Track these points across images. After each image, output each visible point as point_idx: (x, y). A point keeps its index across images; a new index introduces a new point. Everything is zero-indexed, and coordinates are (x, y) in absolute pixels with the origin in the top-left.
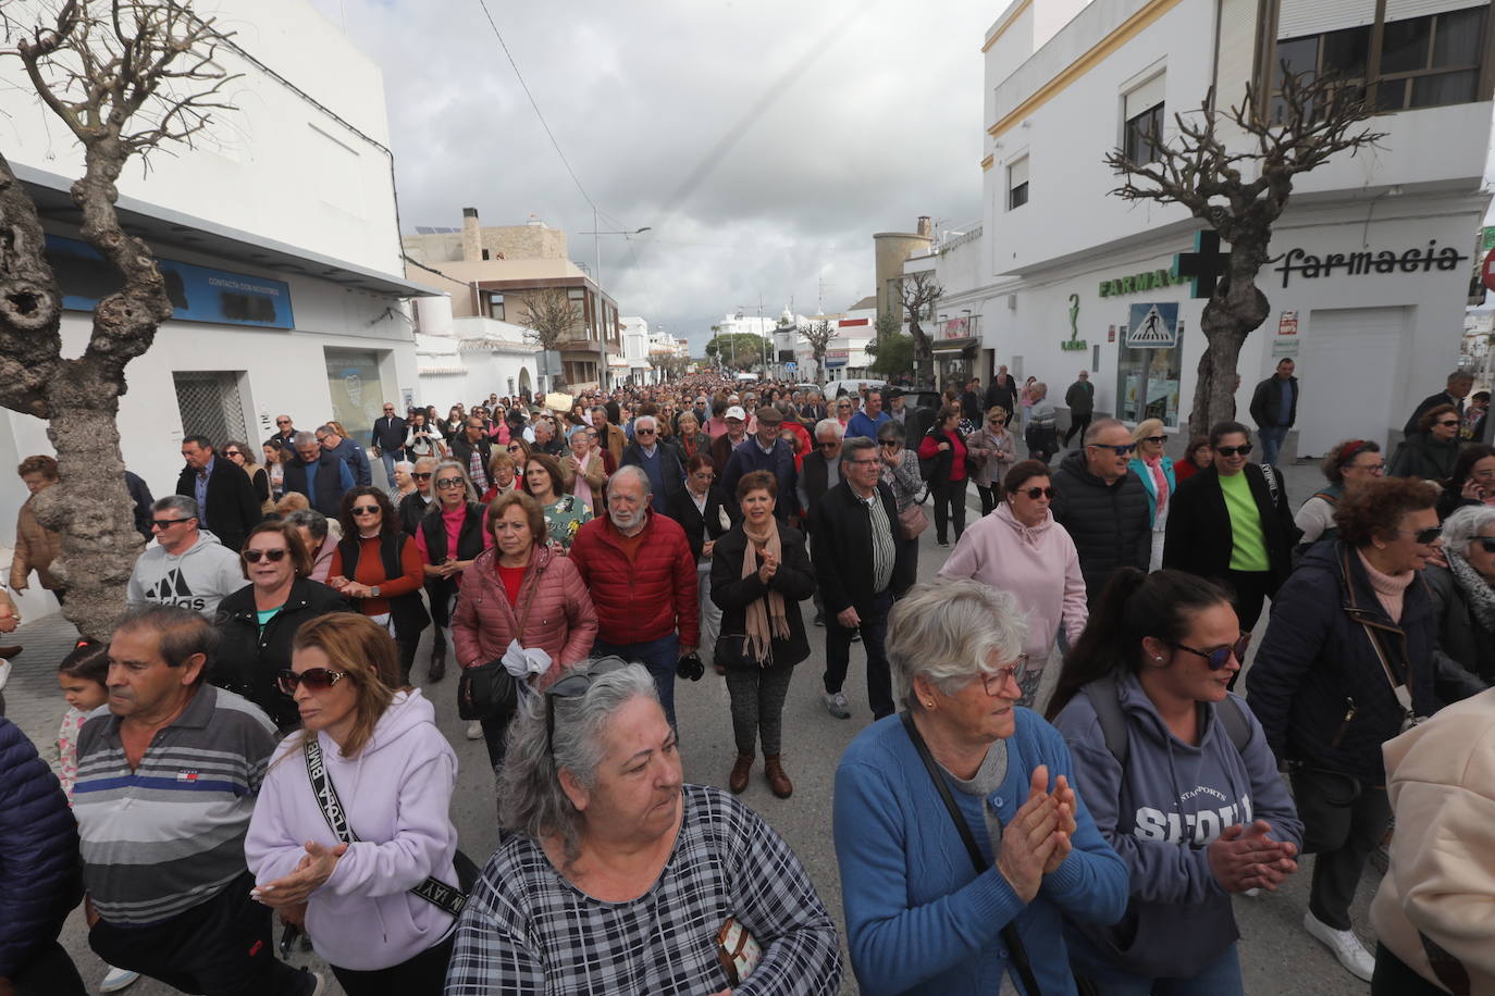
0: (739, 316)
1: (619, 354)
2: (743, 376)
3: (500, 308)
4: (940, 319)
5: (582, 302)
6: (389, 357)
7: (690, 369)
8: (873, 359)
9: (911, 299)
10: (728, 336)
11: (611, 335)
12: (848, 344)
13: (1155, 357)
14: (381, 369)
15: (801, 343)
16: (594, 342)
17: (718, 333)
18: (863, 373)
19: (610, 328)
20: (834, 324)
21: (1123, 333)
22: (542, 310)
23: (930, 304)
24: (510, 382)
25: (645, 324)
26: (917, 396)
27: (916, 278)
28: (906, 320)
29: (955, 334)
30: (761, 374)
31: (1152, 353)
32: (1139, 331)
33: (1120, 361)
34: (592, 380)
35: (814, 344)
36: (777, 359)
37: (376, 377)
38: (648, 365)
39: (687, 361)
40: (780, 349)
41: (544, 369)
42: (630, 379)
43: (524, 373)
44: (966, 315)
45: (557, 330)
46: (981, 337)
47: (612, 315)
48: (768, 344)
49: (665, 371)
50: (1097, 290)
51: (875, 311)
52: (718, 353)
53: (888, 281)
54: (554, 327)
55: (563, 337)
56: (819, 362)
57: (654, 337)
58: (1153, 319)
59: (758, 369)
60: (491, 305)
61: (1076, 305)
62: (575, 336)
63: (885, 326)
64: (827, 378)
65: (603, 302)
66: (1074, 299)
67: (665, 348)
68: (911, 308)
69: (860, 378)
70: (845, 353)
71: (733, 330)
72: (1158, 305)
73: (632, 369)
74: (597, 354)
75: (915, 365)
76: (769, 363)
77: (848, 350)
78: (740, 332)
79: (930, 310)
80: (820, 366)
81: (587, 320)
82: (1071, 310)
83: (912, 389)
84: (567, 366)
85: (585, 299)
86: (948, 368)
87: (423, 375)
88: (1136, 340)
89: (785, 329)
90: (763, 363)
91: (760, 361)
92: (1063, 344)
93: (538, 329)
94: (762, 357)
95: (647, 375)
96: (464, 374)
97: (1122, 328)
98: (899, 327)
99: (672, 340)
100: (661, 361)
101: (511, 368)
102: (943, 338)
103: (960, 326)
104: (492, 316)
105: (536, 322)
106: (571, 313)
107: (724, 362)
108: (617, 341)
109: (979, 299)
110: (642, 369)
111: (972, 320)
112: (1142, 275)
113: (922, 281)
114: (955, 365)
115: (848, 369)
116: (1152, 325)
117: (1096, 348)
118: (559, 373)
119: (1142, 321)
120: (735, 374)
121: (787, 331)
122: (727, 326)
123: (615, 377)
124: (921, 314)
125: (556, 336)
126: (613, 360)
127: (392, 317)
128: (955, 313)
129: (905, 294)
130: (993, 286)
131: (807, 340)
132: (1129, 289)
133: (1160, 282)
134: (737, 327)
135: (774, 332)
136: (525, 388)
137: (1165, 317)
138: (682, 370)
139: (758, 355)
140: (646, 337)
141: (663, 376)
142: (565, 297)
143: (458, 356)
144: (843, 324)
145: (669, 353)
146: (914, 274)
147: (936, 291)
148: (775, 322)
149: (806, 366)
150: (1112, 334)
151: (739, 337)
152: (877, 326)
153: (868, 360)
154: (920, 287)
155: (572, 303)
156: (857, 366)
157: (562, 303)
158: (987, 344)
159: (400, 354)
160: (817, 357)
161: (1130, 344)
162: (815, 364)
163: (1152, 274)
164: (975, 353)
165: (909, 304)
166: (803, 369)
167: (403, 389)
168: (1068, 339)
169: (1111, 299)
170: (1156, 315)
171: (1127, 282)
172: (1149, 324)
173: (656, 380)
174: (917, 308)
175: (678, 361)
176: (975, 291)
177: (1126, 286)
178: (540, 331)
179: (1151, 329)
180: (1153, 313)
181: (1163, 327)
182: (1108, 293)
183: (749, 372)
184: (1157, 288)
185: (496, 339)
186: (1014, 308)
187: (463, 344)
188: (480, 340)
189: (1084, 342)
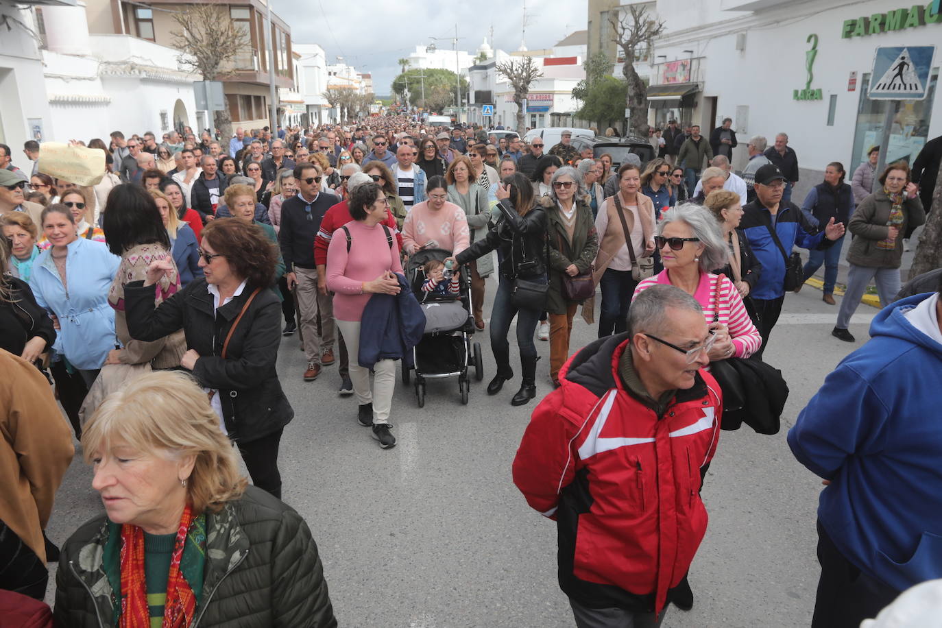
0: (431, 48)
1: (293, 88)
2: (434, 118)
3: (150, 24)
4: (658, 60)
5: (247, 24)
6: (11, 74)
7: (374, 109)
8: (580, 104)
9: (627, 36)
10: (418, 71)
11: (283, 65)
12: (553, 87)
13: (901, 109)
15: (500, 84)
16: (262, 73)
17: (407, 68)
18: (569, 120)
19: (282, 57)
20: (538, 63)
21: (865, 81)
22: (200, 31)
23: (649, 43)
24: (163, 116)
25: (322, 53)
27: (633, 12)
28: (620, 60)
29: (674, 78)
30: (455, 116)
31: (897, 105)
32: (885, 79)
33: (859, 112)
34: (260, 117)
35: (515, 86)
36: (472, 101)
38: (325, 102)
39: (370, 99)
40: (477, 89)
41: (203, 103)
42: (305, 117)
43: (179, 105)
44: (688, 56)
45: (218, 57)
46: (703, 82)
47: (284, 41)
48: (463, 82)
49: (346, 110)
50: (840, 29)
51: (584, 48)
52: (406, 90)
53: (602, 13)
54: (214, 52)
55: (226, 66)
56: (520, 105)
57: (333, 69)
58: (901, 66)
59: (451, 111)
60: (137, 21)
61: (814, 48)
62: (241, 65)
63: (596, 66)
64: (528, 123)
65: (273, 24)
66: (813, 40)
67: (344, 83)
68: (625, 47)
69: (565, 125)
70: (549, 96)
71: (424, 65)
72: (910, 49)
73: (308, 106)
74: (267, 87)
75: (628, 113)
76: (463, 105)
77: (553, 93)
78: (432, 67)
79: (648, 49)
80: (520, 111)
81: (254, 46)
82: (807, 53)
83: (623, 140)
84: (230, 98)
85: (251, 21)
86: (664, 116)
87: (54, 103)
88: (880, 90)
89: (482, 66)
90: (456, 105)
91: (454, 102)
92: (796, 92)
93: (195, 54)
94: (456, 97)
95: (325, 114)
96: (106, 103)
97: (865, 75)
98: (611, 67)
99: (354, 74)
100: (342, 99)
101: (163, 100)
102: (661, 82)
103: (680, 69)
104: (138, 35)
105: (193, 45)
106: (235, 37)
107: (413, 101)
108: (290, 73)
109: (705, 38)
110: (318, 107)
111: (694, 63)
112: (894, 12)
113: (641, 14)
114: (673, 113)
115: (552, 115)
116: (900, 73)
117: (833, 98)
118: (222, 108)
119: (888, 68)
120: (425, 115)
121: (485, 68)
122: (417, 59)
123: (287, 114)
124: (637, 54)
125: (217, 64)
126: (285, 94)
127: (9, 28)
128: (676, 54)
129: (620, 31)
130: (721, 23)
131: (507, 80)
132: (877, 28)
133: (916, 20)
134: (426, 61)
135: (471, 69)
136: (181, 123)
137: (916, 64)
138: (364, 109)
139: (452, 95)
140: (324, 69)
141: (342, 116)
142: (227, 17)
143: (98, 81)
144: (548, 62)
145: (351, 89)
146: (631, 6)
147: (655, 27)
148: (472, 57)
149: (505, 110)
150: (852, 82)
151: (431, 73)
152: (587, 66)
153: (576, 105)
154: (637, 22)
155: (236, 24)
156: (562, 112)
157: (224, 24)
158: (708, 91)
159: (23, 73)
160: (518, 100)
161: (873, 95)
162: (516, 108)
163: (906, 10)
164: (695, 100)
165: (624, 42)
166: (502, 114)
167: (29, 119)
168: (802, 86)
169: (856, 40)
170: (905, 60)
171: (876, 20)
172: (897, 71)
173: (335, 120)
174: (633, 47)
175: (360, 99)
176: (700, 28)
177: (876, 25)
178: (198, 57)
179: (899, 76)
180: (903, 58)
181: (913, 74)
182: (852, 34)
183: (441, 114)
184: (911, 28)
185: (145, 63)
186: (742, 50)
187: (103, 67)
188: (125, 63)
189: (820, 91)
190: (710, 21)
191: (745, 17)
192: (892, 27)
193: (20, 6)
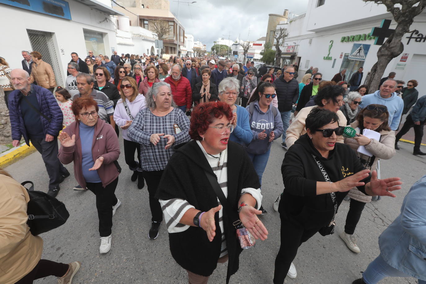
0: (223, 39)
1: (184, 46)
2: (221, 58)
3: (147, 25)
4: (285, 45)
6: (107, 35)
7: (206, 54)
8: (262, 56)
9: (278, 36)
10: (218, 45)
11: (182, 40)
14: (104, 39)
15: (241, 49)
16: (176, 41)
17: (216, 44)
18: (258, 61)
19: (182, 38)
20: (251, 44)
22: (158, 26)
23: (283, 39)
24: (148, 50)
25: (193, 37)
26: (274, 69)
28: (274, 45)
29: (289, 51)
32: (354, 53)
33: (342, 65)
34: (175, 53)
35: (244, 50)
36: (232, 54)
37: (102, 42)
38: (192, 51)
39: (205, 52)
40: (234, 50)
41: (158, 46)
42: (187, 55)
43: (152, 48)
44: (294, 44)
45: (163, 34)
46: (298, 52)
47: (182, 33)
48: (230, 49)
49: (198, 54)
50: (340, 39)
51: (265, 42)
52: (215, 50)
53: (271, 31)
54: (162, 32)
55: (165, 37)
56: (245, 55)
57: (196, 42)
58: (360, 50)
59: (226, 56)
60: (144, 24)
61: (332, 44)
62: (170, 38)
63: (267, 46)
65: (180, 28)
66: (332, 42)
67: (199, 47)
68: (277, 39)
70: (253, 54)
72: (363, 45)
73: (188, 52)
74: (176, 45)
75: (275, 59)
76: (230, 55)
77: (254, 53)
78: (222, 44)
79: (283, 41)
81: (174, 33)
82: (329, 46)
84: (167, 47)
85: (174, 26)
87: (119, 44)
88: (352, 57)
89: (236, 45)
90: (228, 55)
91: (227, 54)
92: (324, 57)
93: (157, 33)
94: (228, 53)
95: (192, 54)
96: (133, 45)
97: (347, 53)
98: (271, 47)
99: (201, 44)
100: (197, 50)
101: (149, 45)
102: (285, 52)
103: (292, 48)
104: (144, 27)
105: (156, 30)
107: (216, 53)
108: (183, 42)
109: (300, 39)
110: (191, 52)
111: (296, 47)
112: (357, 35)
114: (287, 61)
115: (254, 59)
117: (335, 60)
118: (163, 49)
119: (356, 50)
120: (219, 57)
121: (237, 45)
122: (218, 42)
123: (182, 53)
124: (280, 42)
125: (162, 36)
126: (182, 48)
127: (107, 21)
128: (291, 44)
129: (276, 34)
130: (305, 35)
132: (352, 40)
133: (363, 38)
134: (221, 42)
135: (233, 45)
136: (153, 53)
137: (365, 50)
138: (203, 54)
139: (227, 52)
140: (193, 42)
141: (197, 55)
142: (167, 24)
143: (131, 39)
144: (254, 45)
146: (280, 29)
147: (286, 35)
148: (233, 42)
150: (341, 56)
151: (222, 46)
152: (265, 46)
153: (260, 57)
154: (281, 32)
155: (170, 26)
156: (257, 58)
158: (299, 55)
159: (110, 35)
160: (244, 54)
161: (350, 58)
162: (244, 56)
163: (361, 35)
164: (295, 57)
165: (277, 38)
166: (240, 58)
167: (111, 48)
168: (326, 56)
169: (345, 43)
170: (362, 48)
171: (351, 37)
172: (358, 51)
173: (195, 56)
174: (279, 40)
175: (202, 51)
176: (299, 36)
177: (351, 39)
178: (158, 34)
179: (359, 53)
180: (361, 47)
181: (363, 53)
182: (344, 41)
183: (223, 57)
184: (362, 41)
185: (144, 35)
186: (310, 43)
187: (133, 35)
188: (138, 34)
189: (331, 57)
190: (302, 34)
191: (312, 34)
192: (356, 40)
193: (111, 16)
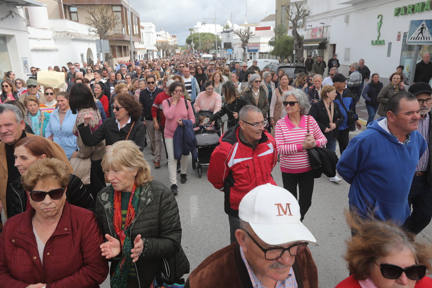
0: (204, 23)
1: (141, 42)
2: (205, 55)
3: (76, 14)
4: (308, 28)
5: (120, 13)
6: (14, 38)
7: (178, 51)
8: (272, 48)
9: (294, 17)
10: (198, 34)
11: (136, 32)
12: (260, 41)
13: (422, 49)
14: (8, 46)
15: (235, 39)
16: (127, 35)
17: (192, 32)
18: (267, 55)
19: (136, 28)
20: (253, 29)
21: (405, 36)
22: (99, 17)
23: (304, 20)
24: (82, 55)
25: (154, 26)
26: (295, 69)
27: (297, 5)
28: (291, 28)
29: (316, 36)
30: (214, 54)
31: (420, 47)
32: (415, 35)
33: (402, 51)
34: (126, 56)
35: (242, 40)
36: (223, 47)
37: (6, 50)
38: (155, 48)
39: (176, 47)
40: (225, 42)
41: (100, 49)
42: (146, 56)
43: (89, 51)
44: (322, 25)
45: (107, 29)
46: (329, 37)
47: (136, 21)
48: (218, 39)
49: (165, 52)
50: (393, 12)
51: (274, 22)
52: (192, 43)
53: (282, 6)
54: (105, 26)
55: (110, 32)
56: (245, 49)
57: (159, 33)
58: (422, 29)
59: (213, 52)
60: (70, 13)
61: (381, 21)
62: (117, 32)
63: (279, 31)
64: (248, 57)
65: (132, 13)
66: (380, 17)
67: (164, 40)
68: (293, 21)
69: (265, 58)
70: (258, 45)
71: (200, 31)
72: (426, 21)
73: (147, 50)
74: (129, 42)
75: (294, 52)
76: (218, 49)
77: (260, 43)
78: (204, 32)
79: (304, 22)
80: (245, 51)
81: (123, 23)
82: (378, 23)
83: (292, 65)
84: (112, 47)
85: (122, 12)
87: (33, 50)
88: (412, 40)
89: (227, 31)
90: (215, 49)
92: (372, 42)
93: (96, 27)
94: (215, 46)
95: (155, 54)
96: (57, 50)
97: (405, 33)
98: (286, 31)
99: (168, 35)
100: (163, 47)
101: (82, 48)
102: (309, 37)
103: (318, 31)
104: (71, 19)
105: (95, 23)
106: (114, 19)
107: (195, 48)
108: (139, 35)
109: (330, 17)
110: (152, 51)
111: (325, 29)
112: (419, 4)
113: (300, 7)
114: (315, 52)
115: (260, 53)
116: (422, 32)
117: (390, 44)
118: (108, 52)
119: (416, 29)
120: (201, 54)
122: (197, 28)
123: (138, 54)
124: (298, 25)
125: (106, 32)
126: (137, 45)
127: (13, 17)
128: (316, 24)
129: (290, 14)
130: (337, 10)
131: (238, 37)
132: (411, 11)
133: (429, 7)
134: (201, 29)
135: (222, 33)
136: (90, 59)
137: (429, 28)
138: (173, 51)
139: (213, 44)
140: (155, 34)
141: (163, 55)
142: (111, 11)
143: (53, 40)
144: (257, 29)
145: (167, 42)
146: (296, 3)
147: (307, 12)
148: (222, 27)
149: (238, 51)
150: (399, 36)
151: (203, 35)
152: (275, 30)
153: (270, 49)
154: (298, 10)
155: (115, 14)
156: (264, 52)
157: (109, 13)
158: (332, 41)
159: (19, 38)
160: (243, 46)
161: (408, 42)
162: (242, 50)
163: (424, 3)
164: (325, 46)
165: (292, 19)
166: (236, 53)
167: (22, 58)
168: (375, 39)
169: (400, 17)
170: (424, 26)
171: (410, 7)
172: (420, 31)
173: (160, 56)
174: (296, 21)
175: (172, 47)
176: (327, 12)
177: (410, 10)
178: (98, 29)
179: (421, 34)
180: (423, 25)
181: (427, 33)
182: (399, 14)
183: (208, 53)
184: (427, 11)
185: (74, 32)
186: (347, 22)
187: (55, 34)
188: (64, 32)
189: (384, 41)
190: (332, 9)
191: (348, 7)
192: (418, 11)
193: (18, 7)
